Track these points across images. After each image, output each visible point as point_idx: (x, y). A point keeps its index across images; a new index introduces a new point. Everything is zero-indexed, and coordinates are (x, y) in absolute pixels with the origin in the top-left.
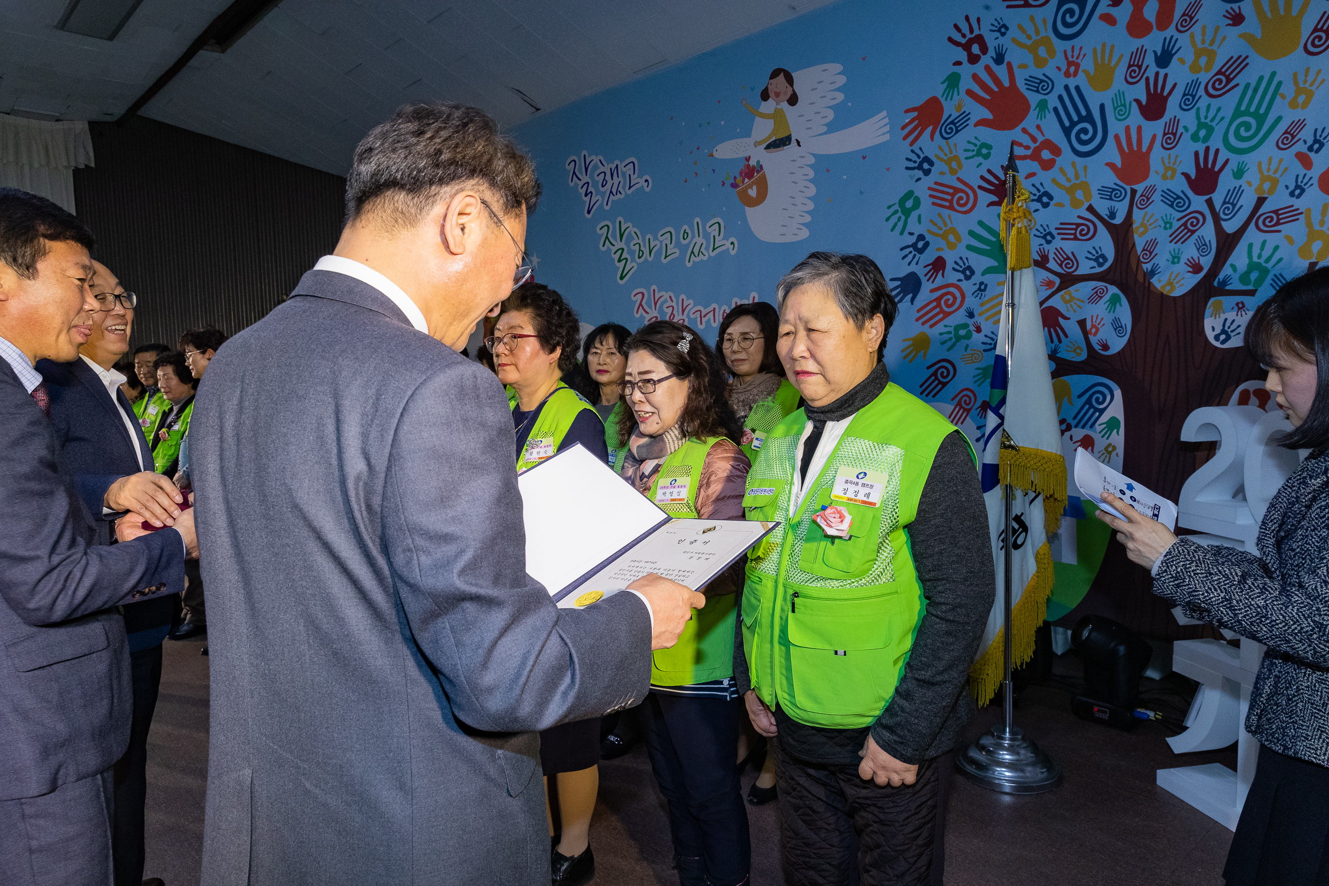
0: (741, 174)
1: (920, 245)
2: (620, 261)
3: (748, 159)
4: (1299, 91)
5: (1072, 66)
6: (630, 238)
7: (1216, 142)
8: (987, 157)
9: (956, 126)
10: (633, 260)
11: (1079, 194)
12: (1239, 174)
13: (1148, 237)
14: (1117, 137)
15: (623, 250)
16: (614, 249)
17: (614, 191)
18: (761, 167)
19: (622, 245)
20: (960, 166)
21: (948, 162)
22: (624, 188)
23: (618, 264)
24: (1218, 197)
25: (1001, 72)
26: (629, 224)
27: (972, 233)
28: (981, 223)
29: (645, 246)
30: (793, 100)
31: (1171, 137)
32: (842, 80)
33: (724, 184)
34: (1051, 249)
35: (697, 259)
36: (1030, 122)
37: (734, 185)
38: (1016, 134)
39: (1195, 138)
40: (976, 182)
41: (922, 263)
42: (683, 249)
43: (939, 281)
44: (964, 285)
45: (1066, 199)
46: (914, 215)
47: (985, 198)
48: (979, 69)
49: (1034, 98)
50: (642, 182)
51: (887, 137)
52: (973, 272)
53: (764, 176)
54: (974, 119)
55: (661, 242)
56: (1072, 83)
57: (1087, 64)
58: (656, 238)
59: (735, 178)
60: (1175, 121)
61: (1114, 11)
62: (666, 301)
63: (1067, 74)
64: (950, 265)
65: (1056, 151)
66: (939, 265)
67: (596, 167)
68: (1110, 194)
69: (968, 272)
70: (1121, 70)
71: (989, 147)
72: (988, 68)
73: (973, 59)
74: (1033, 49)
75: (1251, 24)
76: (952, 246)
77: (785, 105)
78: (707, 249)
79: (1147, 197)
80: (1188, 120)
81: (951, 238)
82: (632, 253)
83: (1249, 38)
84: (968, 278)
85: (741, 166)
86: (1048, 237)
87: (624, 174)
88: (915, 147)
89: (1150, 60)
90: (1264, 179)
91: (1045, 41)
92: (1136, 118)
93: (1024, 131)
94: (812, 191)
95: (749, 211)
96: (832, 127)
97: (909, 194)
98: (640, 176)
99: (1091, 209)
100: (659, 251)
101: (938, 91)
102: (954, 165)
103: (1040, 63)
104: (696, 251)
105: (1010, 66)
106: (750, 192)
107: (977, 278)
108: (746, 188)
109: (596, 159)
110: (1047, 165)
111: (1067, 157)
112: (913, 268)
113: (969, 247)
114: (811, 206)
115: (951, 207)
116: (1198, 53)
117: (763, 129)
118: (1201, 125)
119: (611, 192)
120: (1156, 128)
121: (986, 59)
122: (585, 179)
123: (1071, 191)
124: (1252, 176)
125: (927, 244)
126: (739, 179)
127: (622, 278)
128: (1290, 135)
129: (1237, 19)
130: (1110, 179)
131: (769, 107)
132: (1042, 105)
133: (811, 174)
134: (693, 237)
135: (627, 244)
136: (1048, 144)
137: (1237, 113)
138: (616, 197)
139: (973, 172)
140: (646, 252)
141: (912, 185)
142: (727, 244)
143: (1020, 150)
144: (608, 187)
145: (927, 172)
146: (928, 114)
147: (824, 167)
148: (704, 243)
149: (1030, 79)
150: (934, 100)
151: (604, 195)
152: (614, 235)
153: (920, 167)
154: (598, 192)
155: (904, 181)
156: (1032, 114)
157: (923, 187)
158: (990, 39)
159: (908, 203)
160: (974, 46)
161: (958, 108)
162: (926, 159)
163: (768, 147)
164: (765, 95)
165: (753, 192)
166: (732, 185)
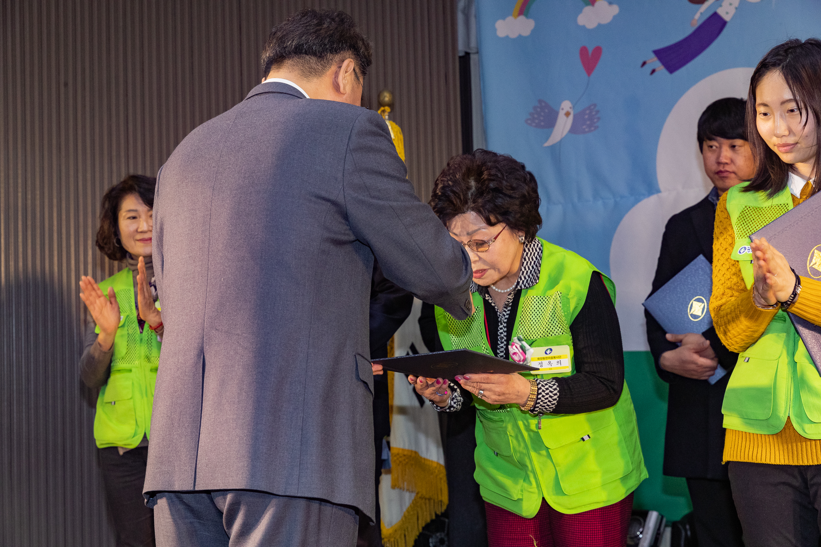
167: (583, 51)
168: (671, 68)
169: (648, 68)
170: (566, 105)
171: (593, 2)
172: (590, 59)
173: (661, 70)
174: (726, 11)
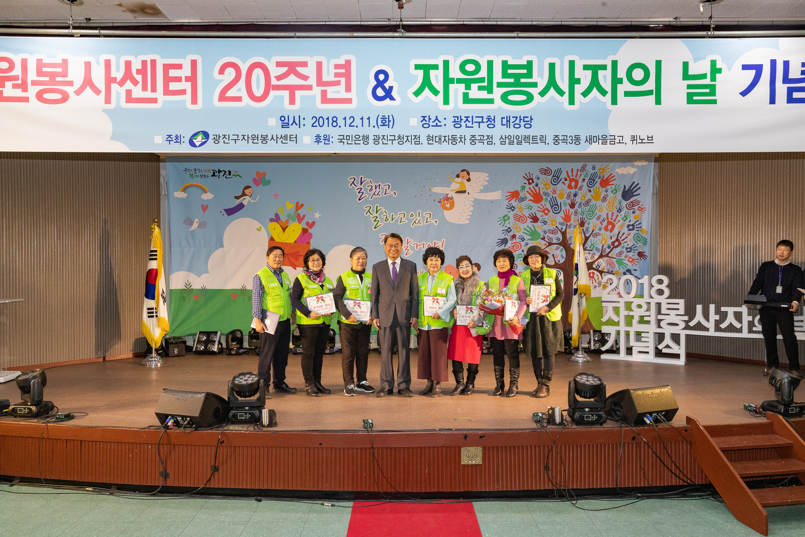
0: (443, 199)
1: (509, 230)
2: (375, 221)
3: (447, 195)
4: (600, 209)
5: (554, 192)
6: (382, 213)
7: (585, 216)
8: (531, 209)
9: (523, 200)
10: (382, 221)
11: (554, 223)
12: (589, 224)
13: (570, 235)
14: (564, 211)
15: (377, 217)
16: (372, 216)
17: (376, 194)
19: (377, 215)
20: (523, 210)
21: (520, 209)
22: (382, 193)
23: (373, 222)
24: (584, 228)
25: (537, 188)
26: (383, 208)
27: (525, 229)
28: (528, 226)
29: (390, 217)
30: (469, 180)
31: (576, 213)
32: (488, 179)
33: (435, 201)
34: (546, 236)
35: (417, 225)
36: (543, 203)
37: (440, 202)
38: (539, 205)
39: (581, 214)
40: (527, 215)
41: (509, 235)
42: (410, 220)
43: (514, 241)
44: (522, 243)
45: (551, 224)
46: (508, 221)
47: (529, 220)
48: (531, 186)
49: (544, 197)
50: (392, 193)
51: (501, 198)
52: (524, 240)
54: (528, 199)
55: (399, 217)
56: (554, 196)
57: (558, 192)
58: (396, 215)
60: (577, 210)
61: (565, 182)
63: (553, 193)
64: (517, 237)
65: (549, 211)
66: (514, 236)
67: (367, 183)
68: (561, 224)
70: (566, 196)
71: (532, 207)
72: (533, 187)
73: (530, 184)
74: (545, 185)
75: (592, 193)
76: (519, 232)
77: (465, 181)
78: (423, 222)
79: (570, 226)
80: (579, 210)
81: (518, 229)
82: (382, 219)
83: (592, 195)
85: (445, 196)
86: (545, 232)
87: (383, 189)
88: (510, 203)
89: (572, 195)
90: (594, 226)
91: (549, 184)
92: (568, 207)
93: (541, 205)
94: (472, 209)
95: (445, 212)
96: (481, 191)
97: (507, 215)
98: (391, 191)
99: (556, 227)
100: (397, 220)
101: (519, 189)
102: (521, 210)
103: (547, 189)
104: (417, 222)
105: (539, 187)
106: (446, 205)
108: (445, 204)
109: (368, 180)
110: (546, 214)
111: (551, 213)
112: (506, 236)
113: (524, 233)
114: (471, 214)
115: (519, 221)
116: (583, 196)
117: (455, 186)
118: (582, 212)
119: (374, 194)
120: (572, 210)
121: (533, 185)
122: (359, 186)
123: (552, 222)
124: (591, 225)
125: (511, 230)
127: (375, 228)
128: (599, 218)
129: (590, 191)
130: (562, 221)
131: (459, 180)
132: (546, 199)
133: (472, 204)
134: (416, 216)
135: (380, 215)
136: (547, 209)
137: (589, 211)
138: (377, 197)
139: (527, 213)
140: (390, 219)
141: (507, 213)
142: (433, 221)
143: (540, 210)
144: (373, 192)
145: (513, 210)
146: (515, 195)
147: (477, 203)
148: (422, 220)
149: (544, 193)
150: (517, 191)
151: (369, 194)
152: (373, 211)
153: (511, 208)
154: (367, 193)
155: (505, 211)
156: (544, 201)
157: (511, 214)
158: (535, 180)
159: (505, 218)
160: (530, 180)
161: (524, 195)
162: (513, 207)
163: (456, 192)
164: (458, 176)
165: (448, 206)
166: (439, 202)
167: (202, 206)
168: (229, 215)
169: (222, 214)
170: (196, 220)
171: (206, 192)
172: (205, 208)
173: (226, 215)
174: (245, 203)
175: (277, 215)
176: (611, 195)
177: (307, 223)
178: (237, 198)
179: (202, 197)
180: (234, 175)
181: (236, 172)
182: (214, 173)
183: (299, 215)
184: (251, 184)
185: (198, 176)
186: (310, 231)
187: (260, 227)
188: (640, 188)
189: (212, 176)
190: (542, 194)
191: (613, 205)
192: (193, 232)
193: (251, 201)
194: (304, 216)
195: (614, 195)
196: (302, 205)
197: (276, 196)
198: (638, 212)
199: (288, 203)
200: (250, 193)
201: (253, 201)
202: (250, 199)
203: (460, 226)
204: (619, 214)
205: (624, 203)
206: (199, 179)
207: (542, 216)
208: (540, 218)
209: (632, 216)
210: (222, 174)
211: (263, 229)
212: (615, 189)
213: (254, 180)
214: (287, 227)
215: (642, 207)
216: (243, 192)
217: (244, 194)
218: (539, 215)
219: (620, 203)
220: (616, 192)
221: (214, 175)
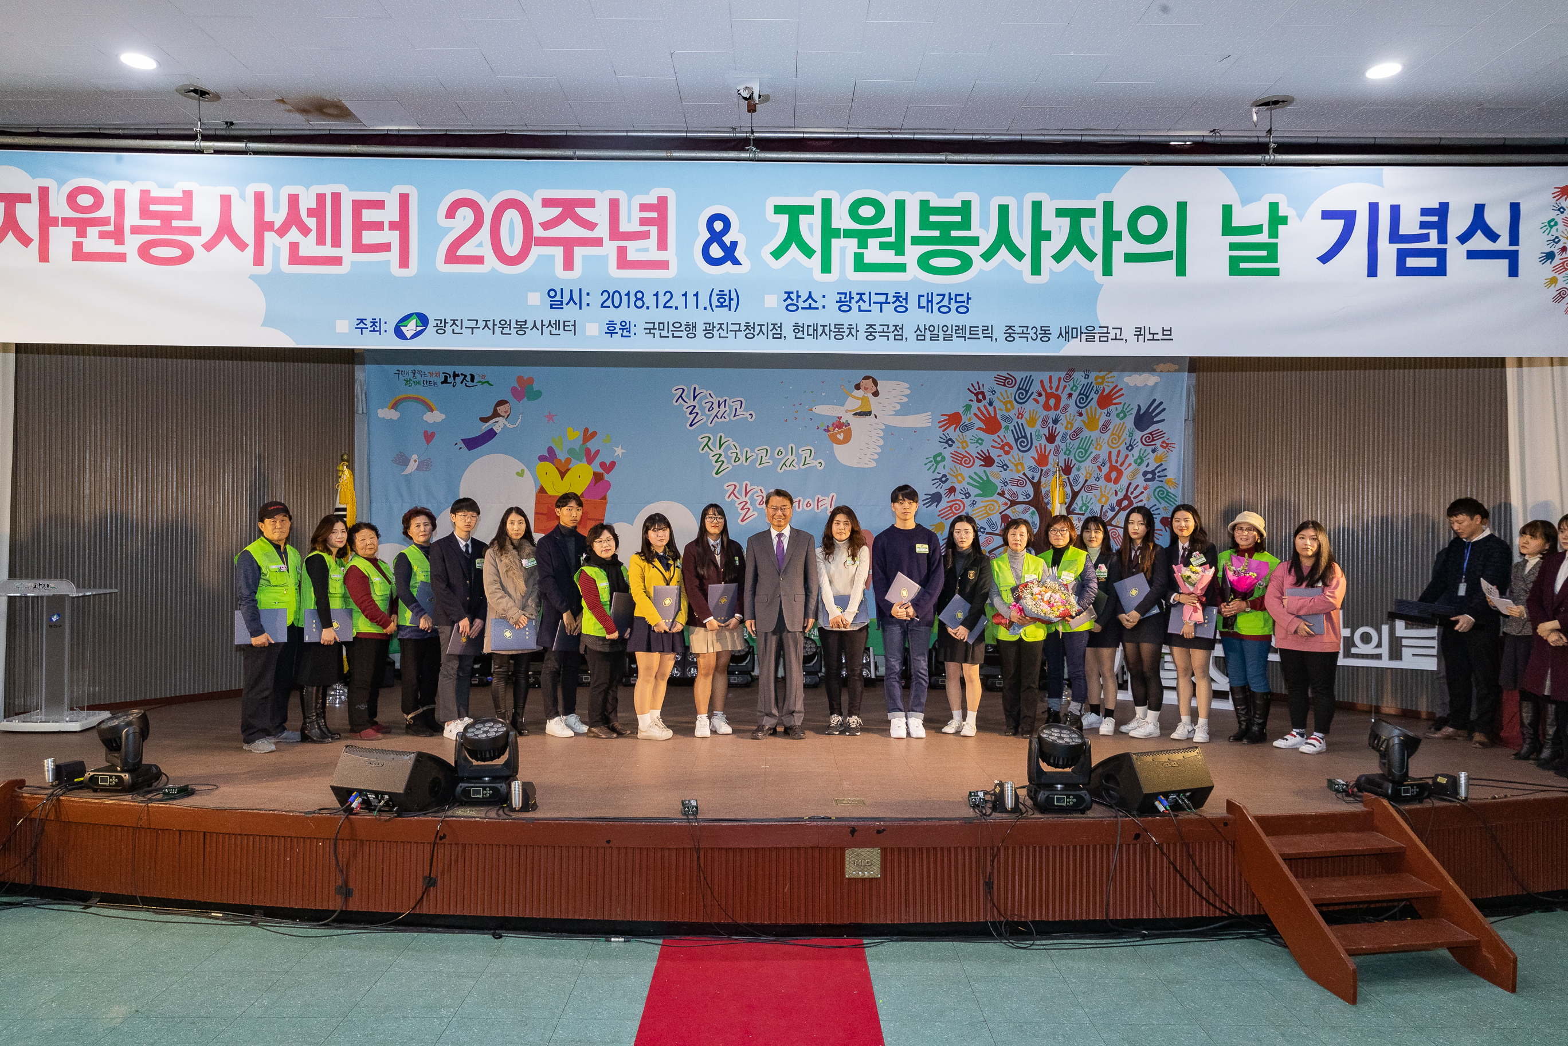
0: (833, 425)
1: (944, 479)
2: (717, 461)
3: (840, 418)
4: (1098, 444)
5: (1020, 415)
6: (729, 448)
7: (1072, 457)
8: (981, 444)
9: (967, 428)
10: (729, 463)
11: (1019, 467)
12: (1078, 470)
13: (1047, 489)
14: (1036, 447)
15: (721, 455)
16: (713, 454)
17: (719, 415)
18: (849, 424)
19: (720, 452)
20: (967, 446)
21: (962, 443)
22: (729, 415)
23: (714, 464)
24: (1071, 477)
25: (991, 409)
26: (730, 439)
27: (970, 477)
28: (975, 473)
29: (742, 455)
30: (876, 394)
31: (1057, 451)
32: (908, 392)
33: (818, 428)
34: (1006, 489)
35: (789, 469)
36: (1001, 433)
37: (827, 430)
38: (995, 437)
39: (1065, 453)
40: (975, 454)
41: (944, 488)
42: (776, 462)
43: (952, 497)
44: (965, 500)
45: (1014, 468)
46: (941, 464)
47: (978, 462)
48: (981, 405)
49: (1004, 424)
50: (747, 414)
51: (930, 425)
52: (970, 495)
53: (850, 429)
54: (976, 426)
55: (757, 455)
56: (1020, 421)
57: (1026, 415)
58: (753, 451)
59: (828, 426)
60: (1058, 446)
61: (1039, 398)
62: (757, 492)
63: (1018, 418)
64: (958, 490)
65: (1011, 448)
66: (952, 490)
67: (705, 397)
68: (1033, 470)
69: (968, 495)
70: (1040, 421)
71: (983, 440)
72: (985, 406)
73: (979, 401)
74: (1005, 404)
75: (1084, 417)
76: (960, 482)
77: (870, 395)
78: (798, 463)
79: (1047, 473)
80: (1063, 446)
81: (960, 478)
82: (729, 458)
83: (1083, 421)
84: (967, 498)
85: (835, 421)
86: (1005, 483)
87: (731, 407)
88: (945, 433)
89: (1050, 421)
90: (1087, 473)
91: (1011, 402)
92: (1044, 441)
93: (998, 436)
94: (881, 442)
95: (836, 447)
96: (897, 413)
97: (940, 454)
98: (746, 410)
99: (1024, 474)
100: (755, 460)
101: (961, 411)
103: (1008, 410)
104: (788, 464)
105: (995, 408)
106: (838, 436)
107: (971, 498)
108: (836, 433)
109: (706, 392)
110: (1007, 453)
111: (1015, 452)
112: (939, 490)
113: (968, 483)
114: (879, 450)
115: (961, 464)
116: (1068, 423)
117: (854, 403)
118: (1067, 449)
119: (716, 416)
120: (1051, 447)
121: (985, 402)
122: (691, 403)
123: (1016, 465)
124: (1083, 472)
125: (947, 479)
126: (831, 428)
127: (717, 473)
128: (1096, 459)
129: (1081, 415)
130: (1033, 464)
131: (860, 393)
132: (1007, 428)
133: (882, 434)
134: (787, 454)
135: (726, 451)
136: (1008, 444)
137: (1079, 448)
138: (720, 420)
139: (973, 450)
140: (743, 459)
141: (941, 450)
142: (816, 463)
143: (996, 445)
144: (714, 412)
145: (950, 446)
146: (954, 419)
147: (890, 432)
148: (796, 461)
149: (1003, 416)
150: (958, 413)
151: (708, 416)
152: (714, 444)
153: (947, 442)
154: (703, 414)
155: (937, 447)
156: (1003, 430)
157: (947, 452)
158: (988, 395)
159: (938, 458)
160: (979, 395)
161: (969, 420)
162: (950, 439)
163: (855, 414)
164: (858, 387)
165: (841, 437)
166: (825, 430)
167: (426, 432)
168: (470, 449)
169: (458, 446)
170: (415, 457)
171: (432, 410)
172: (429, 437)
173: (465, 449)
174: (497, 428)
175: (551, 450)
176: (1115, 421)
177: (602, 465)
178: (485, 420)
179: (425, 418)
180: (479, 382)
181: (484, 376)
182: (446, 377)
183: (588, 451)
184: (508, 396)
185: (419, 383)
186: (607, 477)
187: (523, 470)
188: (1164, 409)
189: (442, 383)
190: (999, 417)
191: (1119, 438)
192: (408, 478)
193: (508, 425)
194: (597, 452)
195: (1122, 422)
196: (594, 434)
197: (550, 417)
198: (1161, 450)
199: (570, 429)
200: (506, 412)
201: (512, 426)
202: (506, 423)
203: (861, 472)
204: (1130, 454)
205: (1138, 435)
206: (420, 387)
207: (1000, 456)
208: (997, 459)
209: (1152, 456)
210: (459, 379)
211: (527, 472)
212: (1122, 411)
213: (514, 390)
214: (568, 470)
215: (1167, 442)
216: (495, 410)
217: (496, 414)
218: (994, 454)
219: (1131, 435)
220: (1125, 416)
221: (445, 382)
